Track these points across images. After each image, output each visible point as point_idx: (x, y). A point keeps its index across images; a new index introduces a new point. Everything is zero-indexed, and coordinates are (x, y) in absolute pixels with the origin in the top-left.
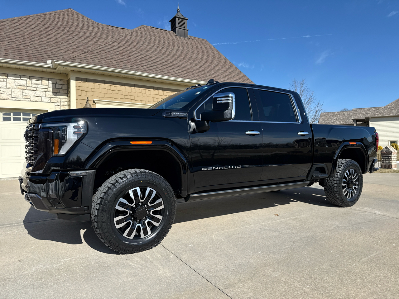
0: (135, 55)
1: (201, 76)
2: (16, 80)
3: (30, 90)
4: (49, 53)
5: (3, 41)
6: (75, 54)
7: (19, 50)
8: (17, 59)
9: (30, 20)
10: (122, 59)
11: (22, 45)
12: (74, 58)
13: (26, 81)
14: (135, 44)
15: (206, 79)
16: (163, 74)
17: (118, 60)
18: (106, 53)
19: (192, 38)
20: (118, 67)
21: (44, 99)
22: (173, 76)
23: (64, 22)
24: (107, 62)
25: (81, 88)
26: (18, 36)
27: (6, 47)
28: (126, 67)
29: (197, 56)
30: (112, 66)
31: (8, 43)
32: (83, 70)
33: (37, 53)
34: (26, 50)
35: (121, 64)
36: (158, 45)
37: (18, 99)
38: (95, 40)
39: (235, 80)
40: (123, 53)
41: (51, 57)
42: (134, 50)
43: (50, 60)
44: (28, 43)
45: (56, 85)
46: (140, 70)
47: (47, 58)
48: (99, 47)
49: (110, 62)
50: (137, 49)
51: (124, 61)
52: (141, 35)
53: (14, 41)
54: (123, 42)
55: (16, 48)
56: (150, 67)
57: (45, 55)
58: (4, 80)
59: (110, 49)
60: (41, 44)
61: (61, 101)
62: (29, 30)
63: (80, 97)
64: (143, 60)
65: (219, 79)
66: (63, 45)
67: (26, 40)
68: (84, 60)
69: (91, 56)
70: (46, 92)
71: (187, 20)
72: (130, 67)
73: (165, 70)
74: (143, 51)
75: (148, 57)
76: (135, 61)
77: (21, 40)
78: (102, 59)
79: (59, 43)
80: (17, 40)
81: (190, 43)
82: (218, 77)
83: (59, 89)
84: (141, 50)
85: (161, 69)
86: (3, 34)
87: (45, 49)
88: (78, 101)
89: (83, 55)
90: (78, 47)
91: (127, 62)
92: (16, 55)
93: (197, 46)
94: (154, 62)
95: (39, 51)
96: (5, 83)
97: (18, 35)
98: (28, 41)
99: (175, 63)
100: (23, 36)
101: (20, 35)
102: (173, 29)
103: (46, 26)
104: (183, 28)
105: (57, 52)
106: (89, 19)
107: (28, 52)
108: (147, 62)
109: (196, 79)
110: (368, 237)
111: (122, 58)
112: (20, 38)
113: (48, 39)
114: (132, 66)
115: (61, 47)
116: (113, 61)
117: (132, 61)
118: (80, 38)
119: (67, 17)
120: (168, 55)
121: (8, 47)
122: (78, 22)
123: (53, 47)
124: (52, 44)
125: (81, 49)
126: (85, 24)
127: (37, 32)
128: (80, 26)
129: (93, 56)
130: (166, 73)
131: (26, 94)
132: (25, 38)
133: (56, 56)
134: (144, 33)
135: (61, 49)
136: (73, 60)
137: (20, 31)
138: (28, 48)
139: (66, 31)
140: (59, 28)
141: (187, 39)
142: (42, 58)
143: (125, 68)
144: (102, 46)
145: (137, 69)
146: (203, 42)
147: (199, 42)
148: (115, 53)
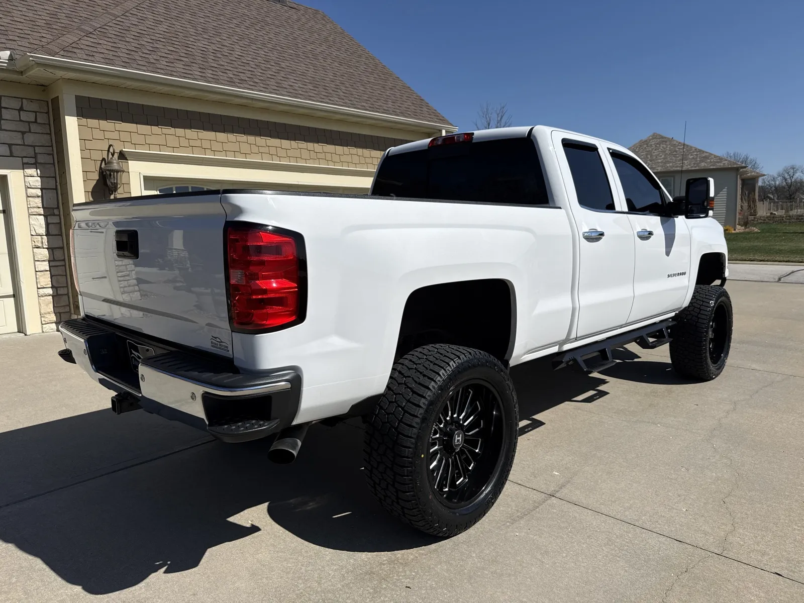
0: (199, 44)
1: (343, 97)
6: (70, 38)
10: (174, 53)
14: (188, 16)
17: (169, 56)
19: (295, 6)
20: (175, 74)
22: (290, 94)
24: (146, 60)
28: (191, 72)
29: (319, 50)
30: (162, 71)
36: (235, 21)
40: (172, 38)
42: (191, 30)
45: (21, 112)
48: (114, 21)
49: (154, 61)
50: (195, 28)
51: (182, 58)
56: (239, 74)
59: (139, 27)
61: (36, 154)
63: (89, 145)
64: (218, 55)
66: (16, 8)
68: (94, 54)
69: (106, 43)
72: (199, 73)
73: (271, 80)
74: (210, 34)
75: (225, 49)
76: (204, 58)
78: (131, 53)
81: (295, 17)
83: (29, 122)
84: (205, 30)
85: (263, 78)
88: (87, 154)
89: (86, 41)
90: (53, 15)
91: (187, 60)
93: (310, 25)
94: (243, 61)
99: (283, 65)
105: (10, 29)
108: (229, 61)
109: (337, 103)
111: (174, 49)
116: (158, 58)
117: (198, 58)
120: (264, 45)
129: (110, 44)
133: (11, 37)
135: (16, 19)
136: (69, 54)
141: (286, 8)
143: (189, 76)
144: (118, 19)
145: (215, 77)
146: (319, 16)
147: (312, 16)
148: (153, 38)
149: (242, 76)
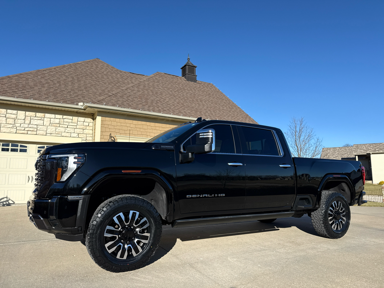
0: (152, 98)
1: (207, 116)
2: (51, 119)
3: (62, 127)
4: (80, 96)
5: (44, 87)
6: (102, 98)
7: (56, 94)
8: (54, 102)
9: (65, 69)
10: (140, 102)
11: (58, 90)
12: (101, 101)
13: (59, 120)
14: (152, 89)
15: (213, 117)
16: (175, 114)
17: (138, 102)
18: (128, 97)
19: (200, 82)
20: (137, 108)
21: (73, 135)
23: (92, 70)
24: (128, 104)
25: (105, 126)
26: (55, 83)
27: (46, 92)
28: (144, 108)
29: (204, 98)
30: (133, 108)
31: (48, 89)
32: (108, 111)
33: (70, 97)
34: (61, 94)
35: (140, 106)
36: (171, 89)
37: (52, 135)
38: (117, 85)
39: (238, 118)
40: (142, 97)
41: (81, 99)
42: (151, 93)
43: (80, 102)
44: (63, 88)
45: (84, 123)
46: (156, 111)
47: (78, 101)
48: (122, 92)
49: (131, 104)
50: (153, 92)
51: (143, 103)
52: (156, 81)
53: (52, 86)
54: (142, 87)
55: (54, 93)
56: (164, 108)
57: (76, 98)
58: (42, 118)
59: (131, 93)
60: (73, 89)
61: (87, 137)
62: (64, 77)
64: (158, 102)
65: (224, 118)
66: (91, 89)
67: (61, 85)
68: (109, 103)
69: (115, 99)
70: (75, 129)
71: (196, 67)
72: (147, 108)
73: (177, 110)
74: (158, 95)
75: (162, 100)
76: (152, 103)
77: (58, 86)
78: (124, 102)
79: (88, 88)
80: (54, 86)
81: (198, 86)
82: (223, 116)
83: (86, 126)
84: (157, 93)
85: (173, 109)
86: (43, 81)
87: (76, 93)
88: (102, 137)
89: (109, 98)
90: (104, 91)
91: (145, 104)
92: (54, 98)
93: (204, 89)
94: (168, 103)
95: (72, 95)
96: (43, 121)
97: (55, 81)
98: (63, 86)
99: (185, 104)
100: (59, 82)
101: (57, 82)
102: (184, 74)
103: (78, 74)
104: (192, 74)
105: (86, 96)
106: (112, 67)
107: (63, 95)
108: (162, 104)
110: (354, 258)
111: (141, 100)
112: (57, 84)
113: (79, 84)
114: (149, 107)
115: (89, 91)
116: (133, 103)
117: (149, 103)
118: (105, 83)
119: (94, 66)
120: (180, 97)
121: (47, 92)
122: (103, 70)
123: (83, 91)
124: (82, 89)
125: (105, 92)
126: (109, 71)
127: (70, 79)
128: (105, 73)
129: (117, 99)
130: (178, 113)
131: (59, 131)
132: (61, 84)
133: (85, 98)
134: (158, 79)
135: (90, 92)
136: (100, 103)
137: (57, 78)
138: (63, 92)
139: (93, 78)
140: (88, 75)
141: (195, 83)
142: (74, 100)
144: (124, 91)
145: (154, 109)
146: (210, 86)
147: (206, 86)
148: (134, 96)
149: (165, 109)
